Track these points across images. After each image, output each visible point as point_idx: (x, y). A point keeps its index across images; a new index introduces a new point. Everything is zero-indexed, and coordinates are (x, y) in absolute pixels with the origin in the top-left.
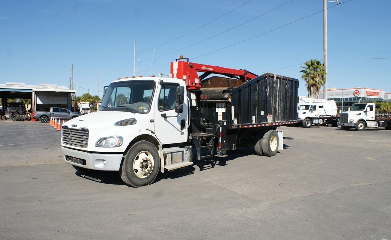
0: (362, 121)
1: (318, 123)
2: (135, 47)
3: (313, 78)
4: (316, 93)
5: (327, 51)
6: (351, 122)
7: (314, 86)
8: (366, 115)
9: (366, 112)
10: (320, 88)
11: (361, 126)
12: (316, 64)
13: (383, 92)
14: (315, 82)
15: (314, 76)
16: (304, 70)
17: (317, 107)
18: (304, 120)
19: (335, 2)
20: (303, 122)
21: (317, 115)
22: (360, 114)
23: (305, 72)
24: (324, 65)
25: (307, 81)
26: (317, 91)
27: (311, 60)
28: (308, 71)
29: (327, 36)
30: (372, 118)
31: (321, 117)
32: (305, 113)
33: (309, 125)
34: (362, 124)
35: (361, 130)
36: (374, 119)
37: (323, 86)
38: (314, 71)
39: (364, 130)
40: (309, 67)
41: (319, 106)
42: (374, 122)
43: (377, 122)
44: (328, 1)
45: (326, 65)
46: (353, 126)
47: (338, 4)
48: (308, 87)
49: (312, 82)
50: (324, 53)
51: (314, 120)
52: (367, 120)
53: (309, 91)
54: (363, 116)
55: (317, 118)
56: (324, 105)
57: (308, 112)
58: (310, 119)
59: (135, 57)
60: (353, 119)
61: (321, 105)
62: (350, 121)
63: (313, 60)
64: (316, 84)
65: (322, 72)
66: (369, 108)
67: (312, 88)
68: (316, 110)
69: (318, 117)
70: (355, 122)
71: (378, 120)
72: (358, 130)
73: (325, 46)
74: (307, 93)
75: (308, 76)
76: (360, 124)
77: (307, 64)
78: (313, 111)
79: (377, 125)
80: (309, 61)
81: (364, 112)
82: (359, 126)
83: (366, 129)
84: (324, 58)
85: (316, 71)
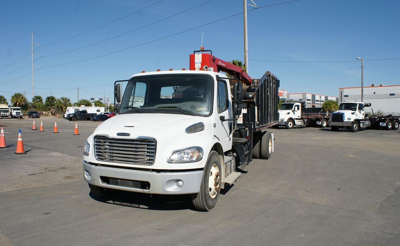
0: (291, 119)
2: (32, 40)
6: (282, 120)
8: (294, 114)
9: (294, 111)
11: (290, 124)
12: (237, 64)
13: (286, 92)
19: (253, 6)
22: (289, 113)
29: (247, 38)
30: (299, 117)
34: (291, 123)
35: (290, 128)
36: (300, 118)
39: (293, 128)
42: (300, 121)
43: (302, 121)
44: (248, 5)
45: (247, 66)
46: (284, 124)
47: (256, 8)
52: (295, 119)
54: (292, 115)
59: (33, 52)
60: (283, 117)
62: (280, 120)
63: (235, 60)
66: (296, 108)
70: (286, 120)
71: (303, 119)
72: (288, 129)
73: (245, 47)
76: (290, 123)
79: (303, 123)
81: (292, 111)
82: (289, 125)
83: (295, 127)
84: (245, 59)
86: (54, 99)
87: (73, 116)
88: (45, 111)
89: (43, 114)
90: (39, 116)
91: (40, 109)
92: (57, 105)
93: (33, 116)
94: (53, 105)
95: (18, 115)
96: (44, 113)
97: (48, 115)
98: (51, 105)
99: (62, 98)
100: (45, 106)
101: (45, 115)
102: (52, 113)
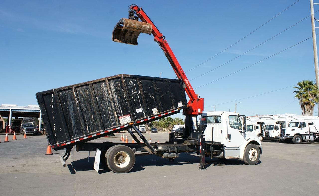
1: (309, 139)
3: (305, 97)
4: (310, 111)
5: (318, 72)
7: (308, 105)
10: (313, 106)
12: (308, 84)
14: (308, 101)
15: (306, 96)
16: (297, 90)
17: (307, 125)
18: (294, 136)
20: (292, 138)
21: (307, 132)
23: (299, 92)
24: (317, 85)
25: (301, 100)
26: (310, 109)
27: (303, 81)
28: (302, 91)
31: (312, 133)
32: (294, 130)
33: (299, 141)
37: (317, 104)
38: (307, 91)
40: (302, 87)
41: (309, 123)
48: (302, 106)
49: (305, 101)
50: (316, 73)
51: (304, 136)
53: (303, 109)
55: (308, 135)
56: (314, 122)
57: (297, 129)
58: (300, 135)
61: (311, 121)
63: (305, 81)
64: (310, 103)
65: (315, 91)
67: (305, 106)
68: (305, 127)
69: (308, 133)
73: (316, 67)
74: (302, 111)
75: (301, 95)
77: (300, 85)
78: (303, 128)
80: (301, 82)
84: (316, 78)
85: (309, 91)
86: (171, 119)
87: (175, 132)
88: (165, 128)
89: (162, 130)
90: (157, 131)
91: (161, 126)
92: (173, 123)
93: (153, 131)
94: (171, 124)
95: (143, 130)
96: (164, 129)
97: (166, 131)
98: (169, 123)
99: (176, 118)
100: (164, 124)
101: (165, 131)
102: (169, 130)
